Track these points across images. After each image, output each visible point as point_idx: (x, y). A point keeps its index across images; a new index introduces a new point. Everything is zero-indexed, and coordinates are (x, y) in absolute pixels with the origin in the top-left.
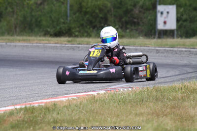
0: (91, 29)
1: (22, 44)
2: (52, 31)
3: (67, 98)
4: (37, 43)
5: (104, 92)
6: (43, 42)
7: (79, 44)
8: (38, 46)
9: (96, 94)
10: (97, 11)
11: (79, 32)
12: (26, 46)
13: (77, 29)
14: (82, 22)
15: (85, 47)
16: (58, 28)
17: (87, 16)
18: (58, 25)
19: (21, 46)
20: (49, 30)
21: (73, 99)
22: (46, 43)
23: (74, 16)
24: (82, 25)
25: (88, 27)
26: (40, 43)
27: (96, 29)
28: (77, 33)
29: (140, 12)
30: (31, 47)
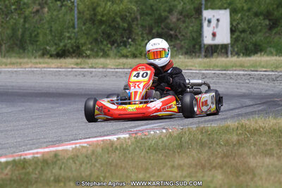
0: (109, 46)
1: (10, 69)
2: (53, 49)
3: (74, 146)
4: (31, 67)
5: (127, 136)
6: (40, 66)
7: (92, 67)
8: (33, 71)
9: (116, 139)
10: (118, 19)
11: (92, 50)
12: (16, 71)
13: (90, 46)
14: (95, 36)
15: (99, 72)
16: (62, 44)
17: (103, 27)
18: (60, 40)
19: (9, 72)
20: (48, 48)
21: (83, 147)
22: (45, 68)
23: (83, 28)
24: (96, 40)
25: (105, 43)
26: (36, 68)
27: (116, 45)
28: (88, 52)
29: (178, 20)
30: (23, 74)
